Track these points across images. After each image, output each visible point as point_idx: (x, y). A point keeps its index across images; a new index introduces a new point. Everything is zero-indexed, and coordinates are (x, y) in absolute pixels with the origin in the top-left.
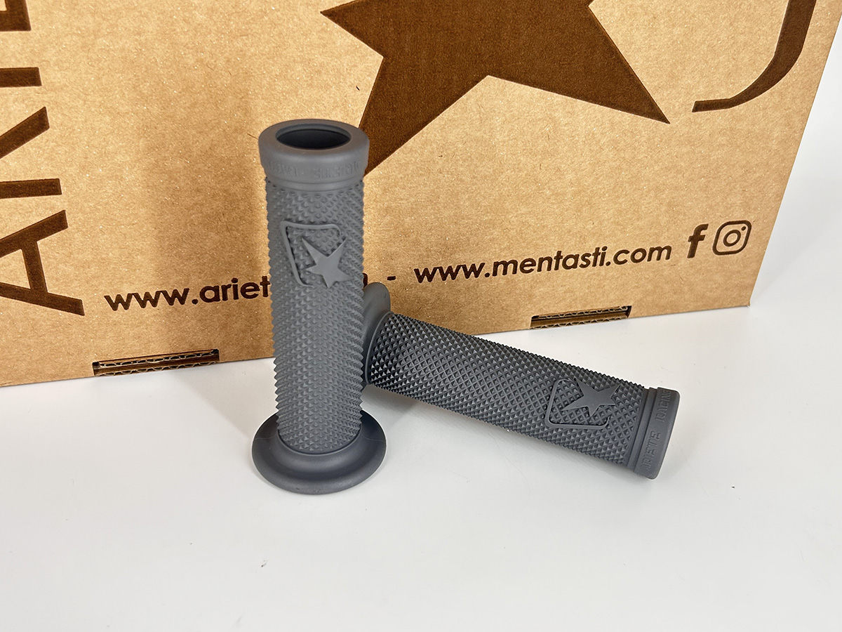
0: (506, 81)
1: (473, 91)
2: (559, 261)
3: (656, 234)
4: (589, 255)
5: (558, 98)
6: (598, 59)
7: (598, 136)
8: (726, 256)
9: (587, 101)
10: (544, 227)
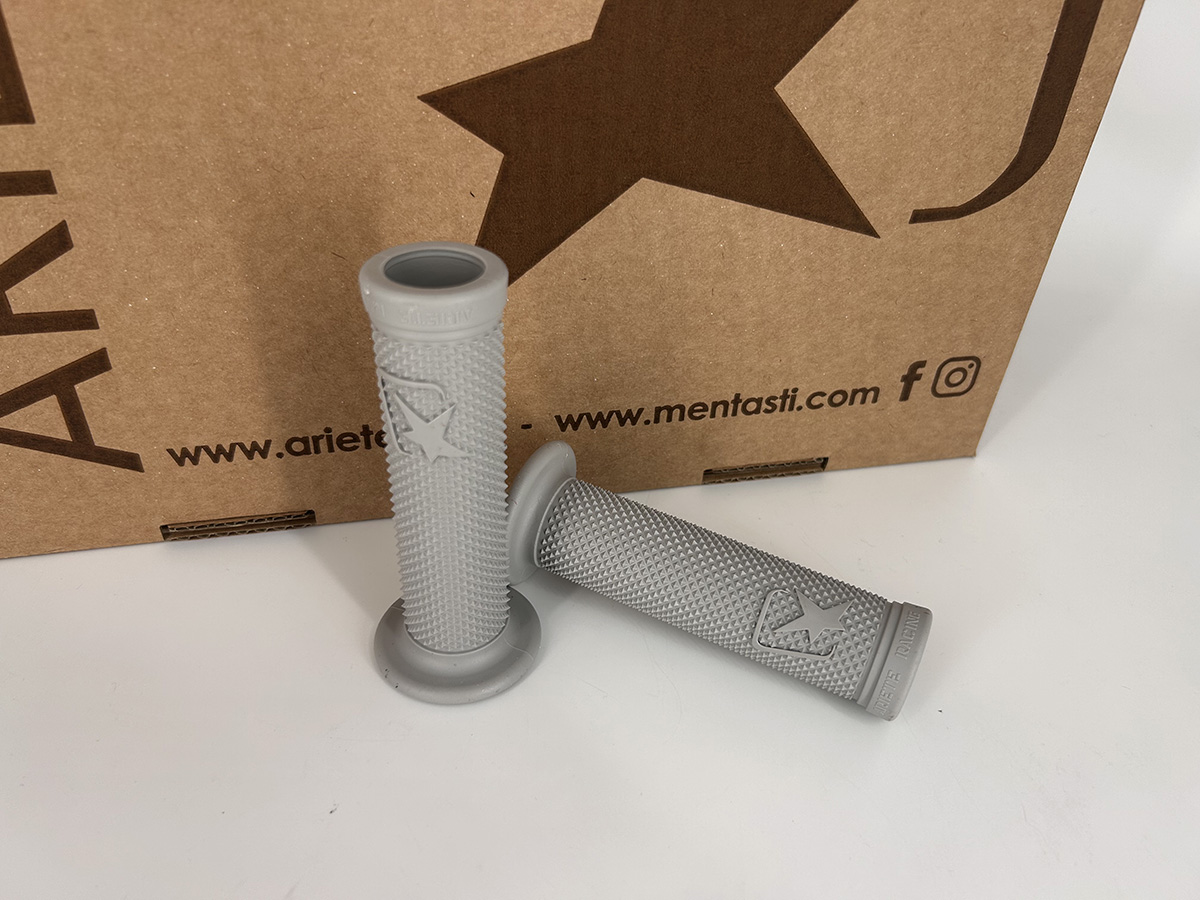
1: (623, 198)
2: (738, 405)
3: (861, 373)
4: (775, 398)
5: (734, 206)
6: (788, 156)
7: (787, 254)
8: (948, 398)
9: (772, 209)
10: (718, 364)
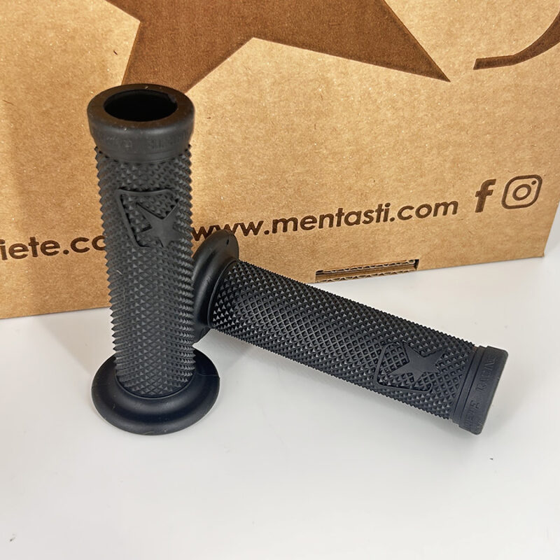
0: (273, 43)
1: (238, 53)
2: (340, 218)
3: (441, 190)
4: (371, 212)
5: (329, 59)
6: (370, 19)
7: (374, 96)
8: (516, 210)
10: (323, 185)
